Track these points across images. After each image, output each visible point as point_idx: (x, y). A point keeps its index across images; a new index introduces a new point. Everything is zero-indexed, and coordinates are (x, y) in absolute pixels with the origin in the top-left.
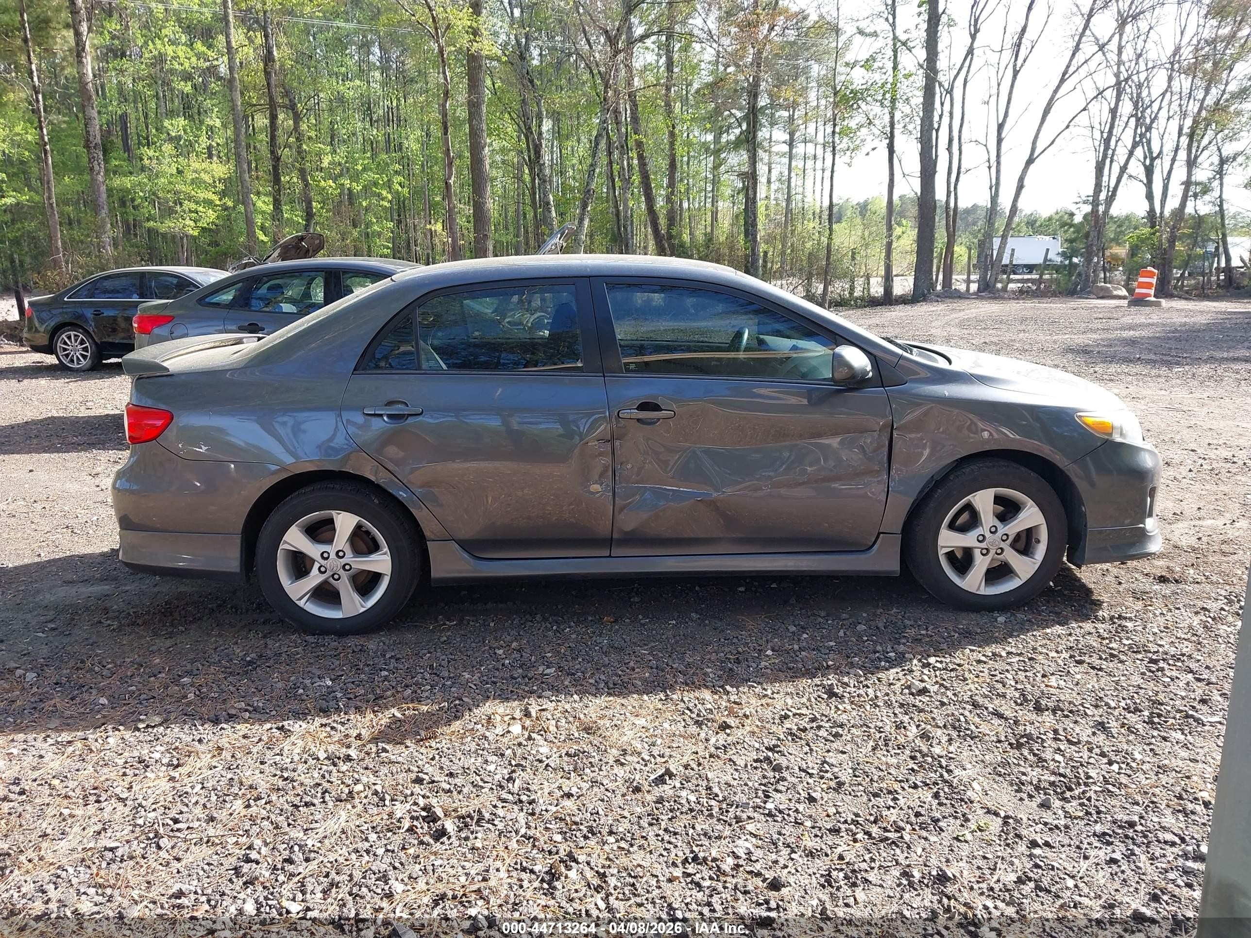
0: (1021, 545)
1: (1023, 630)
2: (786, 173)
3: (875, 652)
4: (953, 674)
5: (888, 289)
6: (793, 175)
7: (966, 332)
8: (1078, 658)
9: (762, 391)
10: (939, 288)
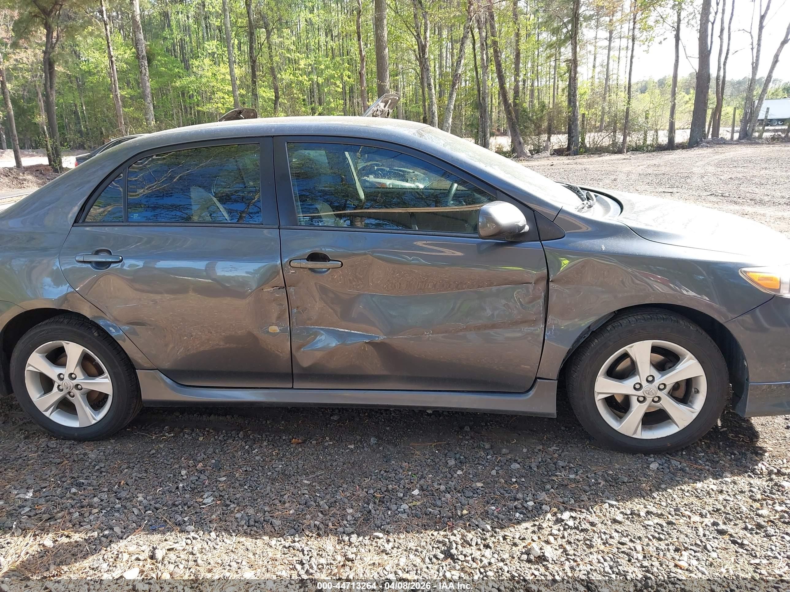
0: (681, 393)
1: (673, 482)
2: (606, 61)
3: (516, 499)
4: (581, 536)
5: (671, 139)
6: (611, 61)
7: (719, 169)
8: (722, 527)
9: (420, 243)
10: (710, 137)
